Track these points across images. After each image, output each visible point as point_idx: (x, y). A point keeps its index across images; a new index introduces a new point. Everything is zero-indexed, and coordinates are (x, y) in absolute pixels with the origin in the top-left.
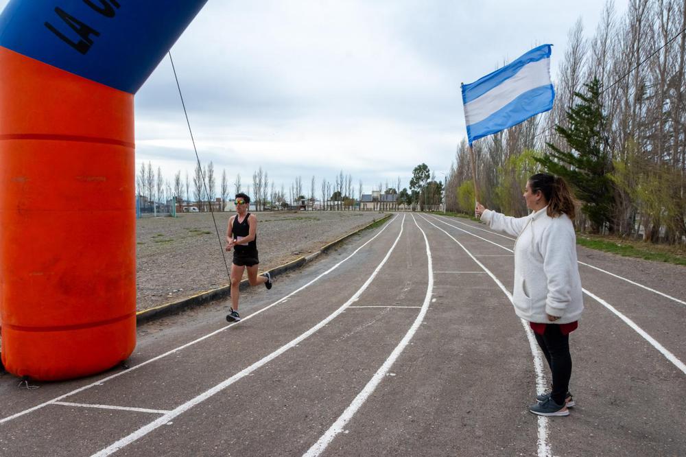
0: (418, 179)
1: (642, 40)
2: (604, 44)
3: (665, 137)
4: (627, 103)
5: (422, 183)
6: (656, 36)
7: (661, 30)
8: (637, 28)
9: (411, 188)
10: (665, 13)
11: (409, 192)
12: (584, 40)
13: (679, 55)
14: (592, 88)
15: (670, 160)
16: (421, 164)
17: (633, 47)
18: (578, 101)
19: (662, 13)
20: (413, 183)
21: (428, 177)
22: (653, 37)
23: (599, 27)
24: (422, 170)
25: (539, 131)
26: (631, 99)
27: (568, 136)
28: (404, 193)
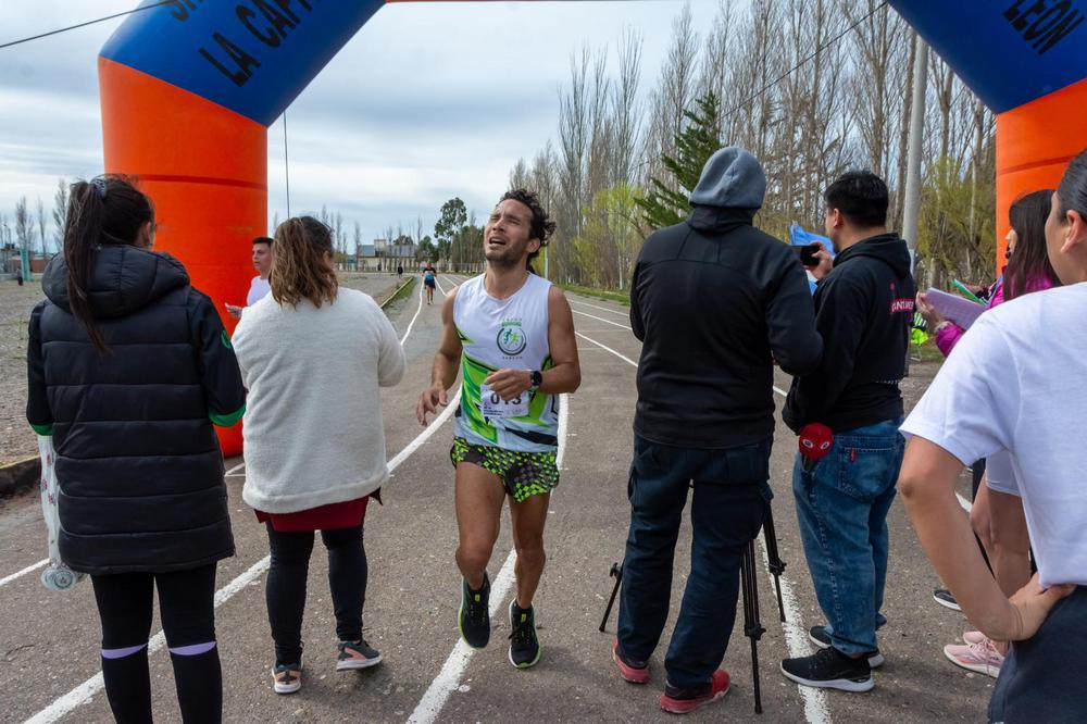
0: (451, 221)
1: (768, 45)
2: (723, 42)
3: (796, 176)
4: (750, 128)
5: (455, 229)
6: (786, 43)
7: (792, 36)
8: (762, 29)
9: (436, 236)
10: (797, 14)
11: (435, 242)
12: (693, 34)
13: (813, 72)
14: (706, 105)
15: (801, 208)
16: (454, 198)
17: (758, 53)
18: (687, 122)
19: (793, 15)
20: (440, 228)
21: (464, 218)
22: (782, 44)
23: (716, 21)
24: (455, 207)
25: (633, 158)
26: (756, 124)
27: (678, 170)
28: (426, 243)
